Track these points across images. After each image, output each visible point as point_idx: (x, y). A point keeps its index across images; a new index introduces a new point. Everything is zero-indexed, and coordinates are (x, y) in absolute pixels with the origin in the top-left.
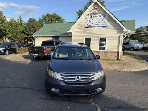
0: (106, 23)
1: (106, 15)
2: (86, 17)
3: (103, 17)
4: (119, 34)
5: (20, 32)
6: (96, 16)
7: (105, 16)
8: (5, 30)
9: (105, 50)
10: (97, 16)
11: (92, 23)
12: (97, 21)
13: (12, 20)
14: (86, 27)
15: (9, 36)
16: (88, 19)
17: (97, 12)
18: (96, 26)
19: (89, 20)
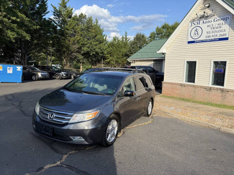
1: (229, 16)
2: (190, 24)
3: (222, 21)
5: (123, 55)
6: (207, 20)
8: (103, 53)
9: (223, 85)
10: (209, 20)
11: (200, 34)
13: (115, 39)
14: (189, 42)
15: (108, 60)
16: (192, 27)
18: (207, 39)
19: (195, 29)
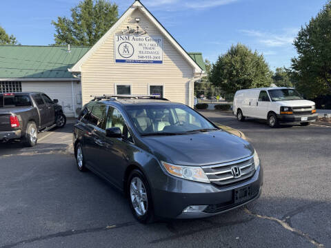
0: (160, 55)
1: (161, 38)
2: (117, 37)
3: (154, 43)
4: (187, 80)
7: (157, 41)
10: (141, 38)
12: (141, 49)
14: (118, 61)
17: (140, 29)
18: (140, 59)
19: (124, 45)
